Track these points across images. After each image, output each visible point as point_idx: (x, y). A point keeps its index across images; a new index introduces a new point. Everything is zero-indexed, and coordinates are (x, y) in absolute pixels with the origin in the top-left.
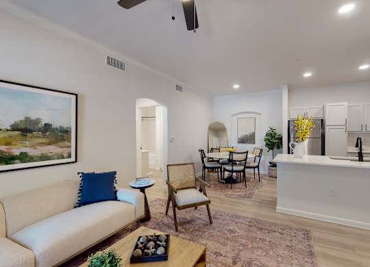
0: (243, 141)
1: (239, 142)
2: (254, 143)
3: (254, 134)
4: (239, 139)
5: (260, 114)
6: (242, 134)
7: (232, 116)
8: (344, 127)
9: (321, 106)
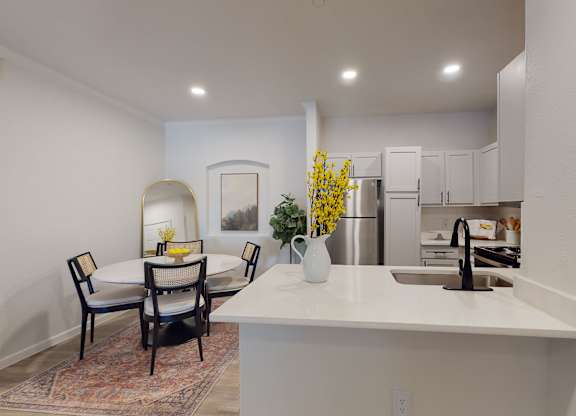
0: (232, 224)
1: (224, 228)
2: (256, 229)
3: (256, 209)
4: (223, 220)
5: (267, 166)
6: (232, 208)
7: (209, 168)
8: (416, 196)
9: (377, 154)
